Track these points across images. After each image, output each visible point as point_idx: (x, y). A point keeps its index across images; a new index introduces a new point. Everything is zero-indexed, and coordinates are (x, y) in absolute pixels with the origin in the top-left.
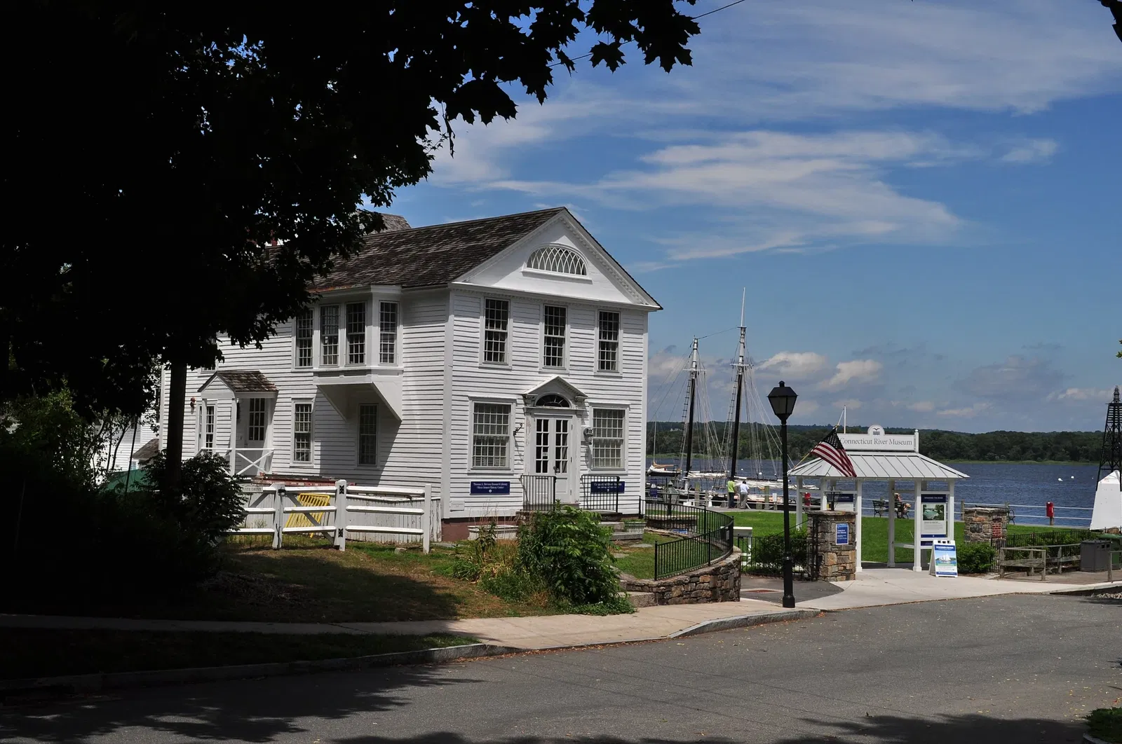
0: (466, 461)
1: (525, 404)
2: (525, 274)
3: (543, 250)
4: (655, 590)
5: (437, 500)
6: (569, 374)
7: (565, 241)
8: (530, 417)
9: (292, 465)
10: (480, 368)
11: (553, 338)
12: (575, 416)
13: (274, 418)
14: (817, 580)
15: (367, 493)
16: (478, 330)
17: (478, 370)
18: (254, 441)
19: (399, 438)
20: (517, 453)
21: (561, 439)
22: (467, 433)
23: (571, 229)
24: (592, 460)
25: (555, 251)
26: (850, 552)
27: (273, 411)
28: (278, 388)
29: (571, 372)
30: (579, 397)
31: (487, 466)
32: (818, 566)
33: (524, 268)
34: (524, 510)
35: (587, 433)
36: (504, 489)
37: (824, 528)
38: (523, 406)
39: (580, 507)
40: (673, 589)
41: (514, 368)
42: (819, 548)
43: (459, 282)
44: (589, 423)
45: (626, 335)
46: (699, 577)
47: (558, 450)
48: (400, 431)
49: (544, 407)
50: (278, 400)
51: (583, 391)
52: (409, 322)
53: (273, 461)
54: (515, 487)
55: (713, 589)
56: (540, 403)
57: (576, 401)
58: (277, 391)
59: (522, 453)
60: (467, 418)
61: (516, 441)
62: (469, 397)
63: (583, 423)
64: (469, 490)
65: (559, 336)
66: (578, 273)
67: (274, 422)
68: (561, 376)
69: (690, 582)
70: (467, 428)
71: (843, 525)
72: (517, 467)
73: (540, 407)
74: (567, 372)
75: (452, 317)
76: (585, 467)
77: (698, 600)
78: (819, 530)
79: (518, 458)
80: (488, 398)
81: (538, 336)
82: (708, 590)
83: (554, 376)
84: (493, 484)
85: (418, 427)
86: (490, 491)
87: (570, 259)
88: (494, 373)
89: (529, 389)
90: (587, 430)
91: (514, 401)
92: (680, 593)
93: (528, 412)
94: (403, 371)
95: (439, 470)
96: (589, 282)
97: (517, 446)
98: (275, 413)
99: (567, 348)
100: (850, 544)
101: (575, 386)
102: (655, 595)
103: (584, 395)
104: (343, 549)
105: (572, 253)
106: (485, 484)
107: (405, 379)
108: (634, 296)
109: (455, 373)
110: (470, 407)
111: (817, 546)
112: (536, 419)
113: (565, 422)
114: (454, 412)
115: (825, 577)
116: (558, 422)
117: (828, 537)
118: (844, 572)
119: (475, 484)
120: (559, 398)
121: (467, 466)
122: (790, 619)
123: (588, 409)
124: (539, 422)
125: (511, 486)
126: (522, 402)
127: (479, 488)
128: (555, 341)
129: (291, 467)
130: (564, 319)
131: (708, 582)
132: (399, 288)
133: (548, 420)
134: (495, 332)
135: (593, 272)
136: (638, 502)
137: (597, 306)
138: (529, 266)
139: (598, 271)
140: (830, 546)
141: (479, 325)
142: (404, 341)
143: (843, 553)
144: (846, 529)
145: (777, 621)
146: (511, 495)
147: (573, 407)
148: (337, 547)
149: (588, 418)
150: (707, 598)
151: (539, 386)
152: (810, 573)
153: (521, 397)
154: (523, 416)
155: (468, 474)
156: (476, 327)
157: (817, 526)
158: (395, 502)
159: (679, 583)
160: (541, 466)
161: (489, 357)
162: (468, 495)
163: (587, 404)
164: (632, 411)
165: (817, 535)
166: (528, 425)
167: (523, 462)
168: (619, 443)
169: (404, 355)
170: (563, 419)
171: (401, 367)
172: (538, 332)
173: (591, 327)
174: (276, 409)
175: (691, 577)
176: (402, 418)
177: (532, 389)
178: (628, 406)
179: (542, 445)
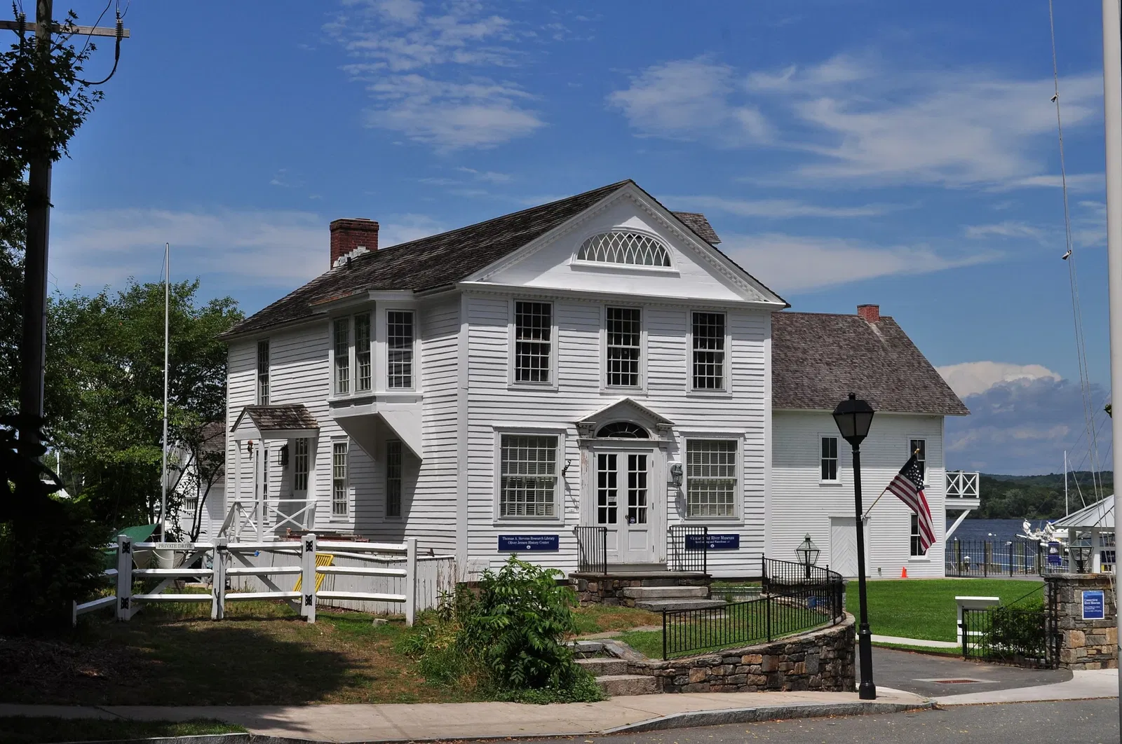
0: (491, 509)
1: (580, 435)
2: (574, 267)
3: (602, 236)
4: (656, 672)
5: (448, 558)
6: (647, 396)
7: (635, 223)
8: (586, 452)
9: (331, 519)
10: (509, 389)
11: (623, 349)
12: (656, 450)
13: (317, 462)
14: (1057, 668)
15: (372, 551)
16: (507, 341)
17: (506, 392)
18: (299, 491)
19: (422, 482)
20: (568, 498)
21: (638, 480)
22: (492, 473)
23: (643, 207)
24: (687, 507)
25: (620, 237)
26: (1107, 630)
27: (315, 453)
28: (320, 425)
29: (650, 392)
30: (664, 427)
31: (526, 516)
32: (1058, 648)
33: (573, 260)
34: (581, 572)
35: (676, 472)
36: (551, 544)
37: (1063, 597)
38: (578, 438)
39: (669, 568)
40: (691, 672)
41: (561, 389)
42: (1059, 623)
43: (471, 281)
44: (680, 458)
45: (735, 342)
46: (740, 657)
47: (632, 495)
48: (421, 473)
49: (609, 438)
50: (320, 440)
51: (667, 417)
52: (427, 335)
53: (316, 514)
54: (567, 542)
55: (771, 673)
56: (603, 433)
57: (658, 430)
58: (319, 428)
59: (577, 498)
60: (492, 454)
61: (566, 483)
62: (493, 427)
63: (670, 457)
64: (497, 546)
65: (631, 346)
66: (658, 263)
67: (317, 467)
68: (632, 398)
69: (722, 663)
70: (492, 466)
71: (1095, 593)
72: (568, 516)
73: (603, 438)
74: (643, 392)
75: (465, 327)
76: (677, 516)
77: (739, 688)
78: (1058, 600)
79: (571, 504)
80: (522, 428)
81: (598, 348)
82: (759, 675)
83: (622, 398)
84: (532, 538)
85: (436, 466)
86: (529, 547)
87: (644, 246)
88: (531, 395)
89: (582, 415)
90: (675, 467)
91: (563, 431)
92: (704, 677)
93: (583, 445)
94: (422, 398)
95: (454, 521)
96: (676, 275)
97: (568, 489)
98: (318, 456)
99: (642, 361)
100: (1107, 618)
101: (655, 411)
102: (658, 681)
103: (667, 422)
104: (312, 620)
105: (647, 239)
106: (520, 538)
107: (424, 407)
108: (747, 290)
109: (471, 398)
110: (496, 439)
111: (1056, 621)
112: (597, 454)
113: (643, 459)
114: (470, 447)
115: (1067, 664)
116: (632, 459)
117: (1069, 609)
118: (1097, 657)
119: (505, 538)
120: (632, 427)
121: (492, 515)
122: (852, 714)
123: (678, 440)
124: (602, 459)
125: (560, 540)
126: (575, 432)
127: (511, 543)
128: (626, 352)
129: (331, 522)
130: (639, 324)
131: (760, 664)
132: (410, 292)
133: (616, 455)
134: (533, 344)
135: (680, 261)
136: (761, 561)
137: (688, 306)
138: (581, 257)
139: (691, 261)
140: (1072, 622)
141: (506, 336)
142: (424, 359)
143: (1095, 631)
144: (1100, 598)
145: (815, 716)
146: (561, 552)
147: (654, 437)
148: (305, 619)
149: (679, 452)
150: (758, 685)
151: (599, 411)
152: (1048, 658)
153: (574, 426)
154: (578, 451)
155: (495, 526)
156: (504, 338)
157: (1056, 594)
158: (388, 562)
159: (703, 665)
160: (607, 515)
161: (522, 375)
162: (496, 552)
163: (676, 434)
164: (749, 441)
165: (1056, 607)
166: (584, 461)
167: (579, 510)
168: (731, 485)
169: (424, 377)
170: (638, 454)
171: (419, 392)
172: (598, 343)
173: (681, 333)
174: (319, 450)
175: (724, 657)
176: (422, 456)
177: (589, 414)
178: (742, 435)
179: (607, 488)
